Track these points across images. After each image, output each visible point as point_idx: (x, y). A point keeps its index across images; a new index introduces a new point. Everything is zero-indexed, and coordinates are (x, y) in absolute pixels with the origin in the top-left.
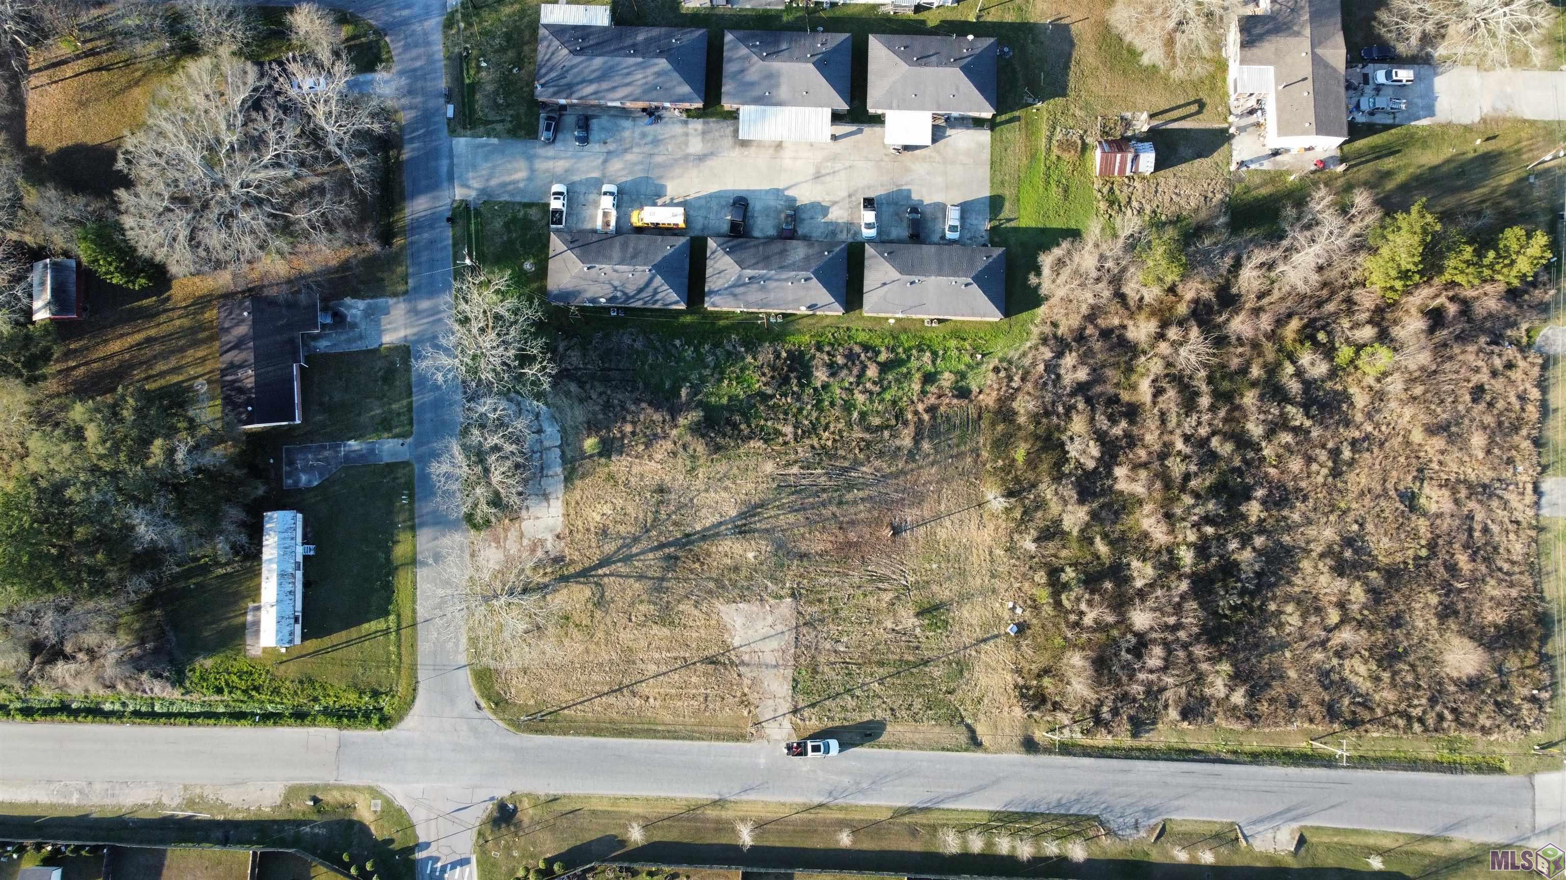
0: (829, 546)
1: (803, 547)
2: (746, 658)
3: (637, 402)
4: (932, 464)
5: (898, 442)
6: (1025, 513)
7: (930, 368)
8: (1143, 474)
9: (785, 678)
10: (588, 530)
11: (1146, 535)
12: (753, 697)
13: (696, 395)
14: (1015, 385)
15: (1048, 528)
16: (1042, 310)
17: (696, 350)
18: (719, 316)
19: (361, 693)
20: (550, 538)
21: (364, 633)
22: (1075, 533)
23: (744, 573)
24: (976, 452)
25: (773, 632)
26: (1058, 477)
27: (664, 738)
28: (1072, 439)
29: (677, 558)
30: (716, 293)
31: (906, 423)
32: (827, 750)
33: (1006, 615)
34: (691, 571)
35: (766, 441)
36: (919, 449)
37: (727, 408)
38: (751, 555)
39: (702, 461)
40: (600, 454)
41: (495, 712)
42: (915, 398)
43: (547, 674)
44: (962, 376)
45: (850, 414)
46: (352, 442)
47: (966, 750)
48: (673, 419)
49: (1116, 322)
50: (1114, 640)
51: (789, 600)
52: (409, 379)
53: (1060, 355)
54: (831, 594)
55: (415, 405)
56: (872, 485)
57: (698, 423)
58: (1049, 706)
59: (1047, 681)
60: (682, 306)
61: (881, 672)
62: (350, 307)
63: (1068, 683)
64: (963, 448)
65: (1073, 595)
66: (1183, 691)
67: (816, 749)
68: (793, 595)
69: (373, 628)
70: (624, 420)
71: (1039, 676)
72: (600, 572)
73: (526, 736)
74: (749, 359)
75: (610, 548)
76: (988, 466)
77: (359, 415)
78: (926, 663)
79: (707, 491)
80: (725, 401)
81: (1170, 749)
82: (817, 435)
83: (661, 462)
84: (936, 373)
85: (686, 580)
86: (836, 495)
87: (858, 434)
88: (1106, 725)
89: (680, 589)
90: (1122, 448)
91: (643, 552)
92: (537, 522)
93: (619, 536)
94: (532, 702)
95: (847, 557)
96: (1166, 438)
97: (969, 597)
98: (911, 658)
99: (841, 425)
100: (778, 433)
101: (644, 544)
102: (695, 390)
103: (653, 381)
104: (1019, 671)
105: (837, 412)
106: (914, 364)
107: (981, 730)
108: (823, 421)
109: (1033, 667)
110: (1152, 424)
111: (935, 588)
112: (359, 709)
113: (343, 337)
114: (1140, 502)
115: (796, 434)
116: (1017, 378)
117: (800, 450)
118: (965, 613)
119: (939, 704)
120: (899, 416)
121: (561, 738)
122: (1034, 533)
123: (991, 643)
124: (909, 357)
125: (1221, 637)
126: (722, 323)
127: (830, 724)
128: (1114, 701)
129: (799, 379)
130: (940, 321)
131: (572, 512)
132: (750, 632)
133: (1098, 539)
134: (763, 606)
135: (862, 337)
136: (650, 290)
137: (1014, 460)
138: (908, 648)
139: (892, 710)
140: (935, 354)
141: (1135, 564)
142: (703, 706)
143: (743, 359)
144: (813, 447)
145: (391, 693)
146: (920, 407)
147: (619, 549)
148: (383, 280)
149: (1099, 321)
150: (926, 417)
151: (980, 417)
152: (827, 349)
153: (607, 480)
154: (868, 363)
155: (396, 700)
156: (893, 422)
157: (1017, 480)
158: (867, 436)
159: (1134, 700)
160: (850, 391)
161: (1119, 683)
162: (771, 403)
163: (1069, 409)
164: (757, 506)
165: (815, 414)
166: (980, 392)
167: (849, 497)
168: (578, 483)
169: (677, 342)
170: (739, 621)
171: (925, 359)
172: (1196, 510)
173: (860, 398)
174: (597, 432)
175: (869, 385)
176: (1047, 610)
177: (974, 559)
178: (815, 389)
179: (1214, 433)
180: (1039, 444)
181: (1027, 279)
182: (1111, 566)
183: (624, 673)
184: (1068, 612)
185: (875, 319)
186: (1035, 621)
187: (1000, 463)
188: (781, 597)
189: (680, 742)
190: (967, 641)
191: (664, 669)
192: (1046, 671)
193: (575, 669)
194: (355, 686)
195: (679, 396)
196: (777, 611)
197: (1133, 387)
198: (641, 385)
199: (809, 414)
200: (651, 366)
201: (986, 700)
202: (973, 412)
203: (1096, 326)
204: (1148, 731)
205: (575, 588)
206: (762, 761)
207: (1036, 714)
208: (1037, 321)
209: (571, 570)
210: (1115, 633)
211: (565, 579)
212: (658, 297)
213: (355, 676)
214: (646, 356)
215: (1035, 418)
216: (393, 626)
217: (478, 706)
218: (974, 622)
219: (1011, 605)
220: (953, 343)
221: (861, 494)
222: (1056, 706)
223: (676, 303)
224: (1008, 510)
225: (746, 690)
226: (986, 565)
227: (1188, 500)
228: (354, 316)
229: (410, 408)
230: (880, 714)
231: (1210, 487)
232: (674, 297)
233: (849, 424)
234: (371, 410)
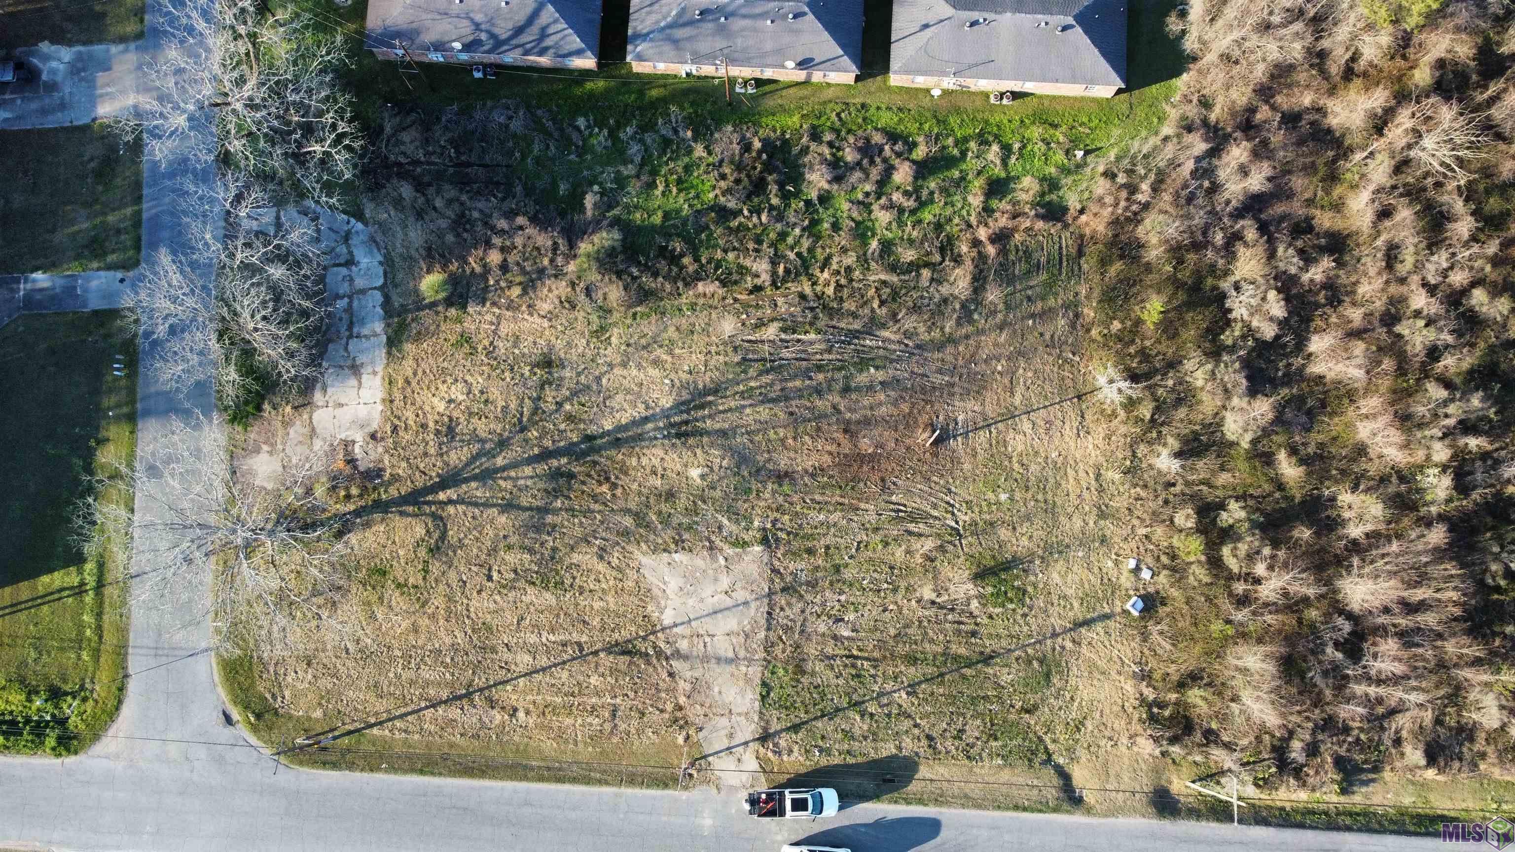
0: (827, 460)
1: (783, 462)
2: (683, 645)
3: (510, 215)
4: (1001, 328)
5: (945, 290)
6: (1157, 409)
7: (998, 171)
8: (1359, 348)
9: (748, 680)
10: (424, 426)
11: (1361, 450)
12: (694, 713)
13: (610, 207)
14: (1141, 197)
15: (1196, 436)
16: (1183, 82)
17: (612, 134)
18: (649, 80)
19: (31, 693)
20: (359, 437)
21: (41, 591)
22: (1245, 445)
23: (683, 502)
24: (1073, 307)
25: (729, 602)
26: (1215, 352)
27: (541, 779)
28: (1237, 287)
29: (571, 476)
30: (644, 37)
31: (957, 260)
32: (819, 807)
33: (1126, 581)
34: (595, 498)
35: (724, 284)
36: (979, 303)
37: (665, 231)
38: (695, 473)
39: (616, 316)
40: (449, 302)
41: (255, 729)
42: (973, 220)
43: (347, 667)
44: (1053, 185)
45: (865, 244)
46: (38, 275)
47: (1056, 810)
48: (572, 246)
49: (1308, 100)
50: (1312, 626)
51: (758, 549)
52: (138, 173)
53: (1215, 152)
54: (829, 540)
55: (145, 216)
56: (899, 360)
57: (611, 253)
58: (1198, 737)
59: (1195, 696)
60: (588, 62)
61: (912, 673)
62: (47, 58)
63: (1235, 699)
64: (1051, 302)
65: (1243, 548)
66: (1428, 716)
67: (799, 805)
68: (765, 541)
69: (57, 584)
70: (488, 244)
71: (1181, 685)
72: (442, 496)
73: (307, 772)
74: (699, 151)
75: (457, 456)
76: (1094, 332)
77: (53, 231)
78: (987, 659)
79: (624, 365)
80: (657, 219)
81: (1402, 812)
82: (810, 277)
83: (550, 316)
84: (1009, 179)
85: (587, 513)
86: (839, 375)
87: (878, 274)
88: (1298, 772)
89: (575, 527)
90: (1317, 306)
91: (514, 465)
92: (339, 412)
93: (475, 437)
94: (318, 714)
95: (856, 479)
96: (1393, 289)
97: (1063, 549)
98: (962, 651)
99: (850, 259)
100: (743, 271)
101: (515, 452)
102: (608, 201)
103: (539, 184)
104: (1145, 676)
105: (843, 239)
106: (971, 164)
107: (1080, 776)
108: (820, 254)
109: (1172, 668)
110: (1372, 264)
111: (1004, 533)
112: (28, 721)
113: (34, 106)
114: (1351, 395)
115: (774, 274)
116: (1145, 186)
117: (780, 301)
118: (1055, 575)
119: (1012, 729)
120: (947, 247)
121: (366, 776)
122: (1173, 443)
123: (1099, 627)
124: (964, 154)
125: (1490, 624)
126: (654, 93)
127: (824, 762)
128: (1314, 732)
129: (781, 185)
130: (1016, 95)
131: (398, 395)
132: (691, 602)
133: (1282, 456)
134: (714, 558)
135: (886, 119)
136: (535, 30)
137: (1139, 322)
138: (958, 633)
139: (929, 738)
140: (1007, 149)
141: (1345, 497)
142: (608, 726)
143: (690, 151)
144: (802, 297)
145: (81, 693)
146: (983, 234)
147: (474, 458)
148: (103, 15)
149: (1279, 99)
150: (991, 250)
151: (1080, 253)
152: (828, 137)
153: (458, 345)
154: (896, 162)
155: (90, 705)
156: (937, 258)
157: (1144, 355)
158: (894, 279)
159: (1347, 730)
160: (866, 206)
161: (1318, 702)
162: (734, 224)
163: (1236, 237)
164: (707, 392)
165: (806, 243)
166: (1082, 211)
167: (862, 379)
168: (409, 347)
169: (581, 122)
170: (674, 583)
171: (991, 156)
172: (1451, 409)
173: (882, 217)
174: (444, 267)
175: (896, 197)
176: (1199, 574)
177: (1070, 485)
178: (808, 203)
179: (1474, 284)
180: (1182, 296)
181: (1163, 24)
182: (1303, 503)
183: (476, 667)
184: (1231, 577)
185: (908, 90)
186: (1174, 592)
187: (1116, 325)
188: (745, 544)
189: (567, 787)
190: (1058, 624)
191: (544, 661)
192: (1192, 678)
193: (392, 659)
194: (22, 681)
195: (582, 209)
196: (737, 568)
197: (1338, 207)
198: (519, 189)
199: (797, 242)
200: (538, 161)
201: (1089, 725)
202: (1067, 241)
203: (1273, 108)
204: (1366, 783)
205: (398, 522)
206: (707, 822)
207: (1176, 750)
208: (1176, 98)
209: (393, 492)
210: (1313, 614)
211: (382, 507)
212: (548, 42)
213: (24, 664)
214: (529, 145)
215: (1177, 252)
216: (91, 581)
217: (228, 720)
218: (1070, 592)
219: (1132, 564)
220: (1035, 132)
221: (880, 375)
222: (1211, 737)
223: (579, 53)
224: (1130, 404)
225: (682, 700)
226: (1090, 497)
227: (1437, 392)
228: (53, 72)
229: (137, 221)
230: (909, 746)
231: (1471, 372)
232: (576, 42)
233: (864, 261)
234: (72, 222)
